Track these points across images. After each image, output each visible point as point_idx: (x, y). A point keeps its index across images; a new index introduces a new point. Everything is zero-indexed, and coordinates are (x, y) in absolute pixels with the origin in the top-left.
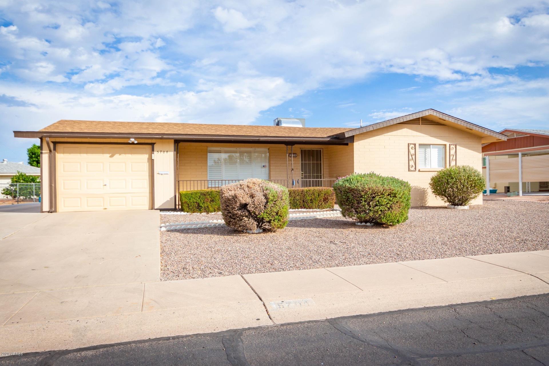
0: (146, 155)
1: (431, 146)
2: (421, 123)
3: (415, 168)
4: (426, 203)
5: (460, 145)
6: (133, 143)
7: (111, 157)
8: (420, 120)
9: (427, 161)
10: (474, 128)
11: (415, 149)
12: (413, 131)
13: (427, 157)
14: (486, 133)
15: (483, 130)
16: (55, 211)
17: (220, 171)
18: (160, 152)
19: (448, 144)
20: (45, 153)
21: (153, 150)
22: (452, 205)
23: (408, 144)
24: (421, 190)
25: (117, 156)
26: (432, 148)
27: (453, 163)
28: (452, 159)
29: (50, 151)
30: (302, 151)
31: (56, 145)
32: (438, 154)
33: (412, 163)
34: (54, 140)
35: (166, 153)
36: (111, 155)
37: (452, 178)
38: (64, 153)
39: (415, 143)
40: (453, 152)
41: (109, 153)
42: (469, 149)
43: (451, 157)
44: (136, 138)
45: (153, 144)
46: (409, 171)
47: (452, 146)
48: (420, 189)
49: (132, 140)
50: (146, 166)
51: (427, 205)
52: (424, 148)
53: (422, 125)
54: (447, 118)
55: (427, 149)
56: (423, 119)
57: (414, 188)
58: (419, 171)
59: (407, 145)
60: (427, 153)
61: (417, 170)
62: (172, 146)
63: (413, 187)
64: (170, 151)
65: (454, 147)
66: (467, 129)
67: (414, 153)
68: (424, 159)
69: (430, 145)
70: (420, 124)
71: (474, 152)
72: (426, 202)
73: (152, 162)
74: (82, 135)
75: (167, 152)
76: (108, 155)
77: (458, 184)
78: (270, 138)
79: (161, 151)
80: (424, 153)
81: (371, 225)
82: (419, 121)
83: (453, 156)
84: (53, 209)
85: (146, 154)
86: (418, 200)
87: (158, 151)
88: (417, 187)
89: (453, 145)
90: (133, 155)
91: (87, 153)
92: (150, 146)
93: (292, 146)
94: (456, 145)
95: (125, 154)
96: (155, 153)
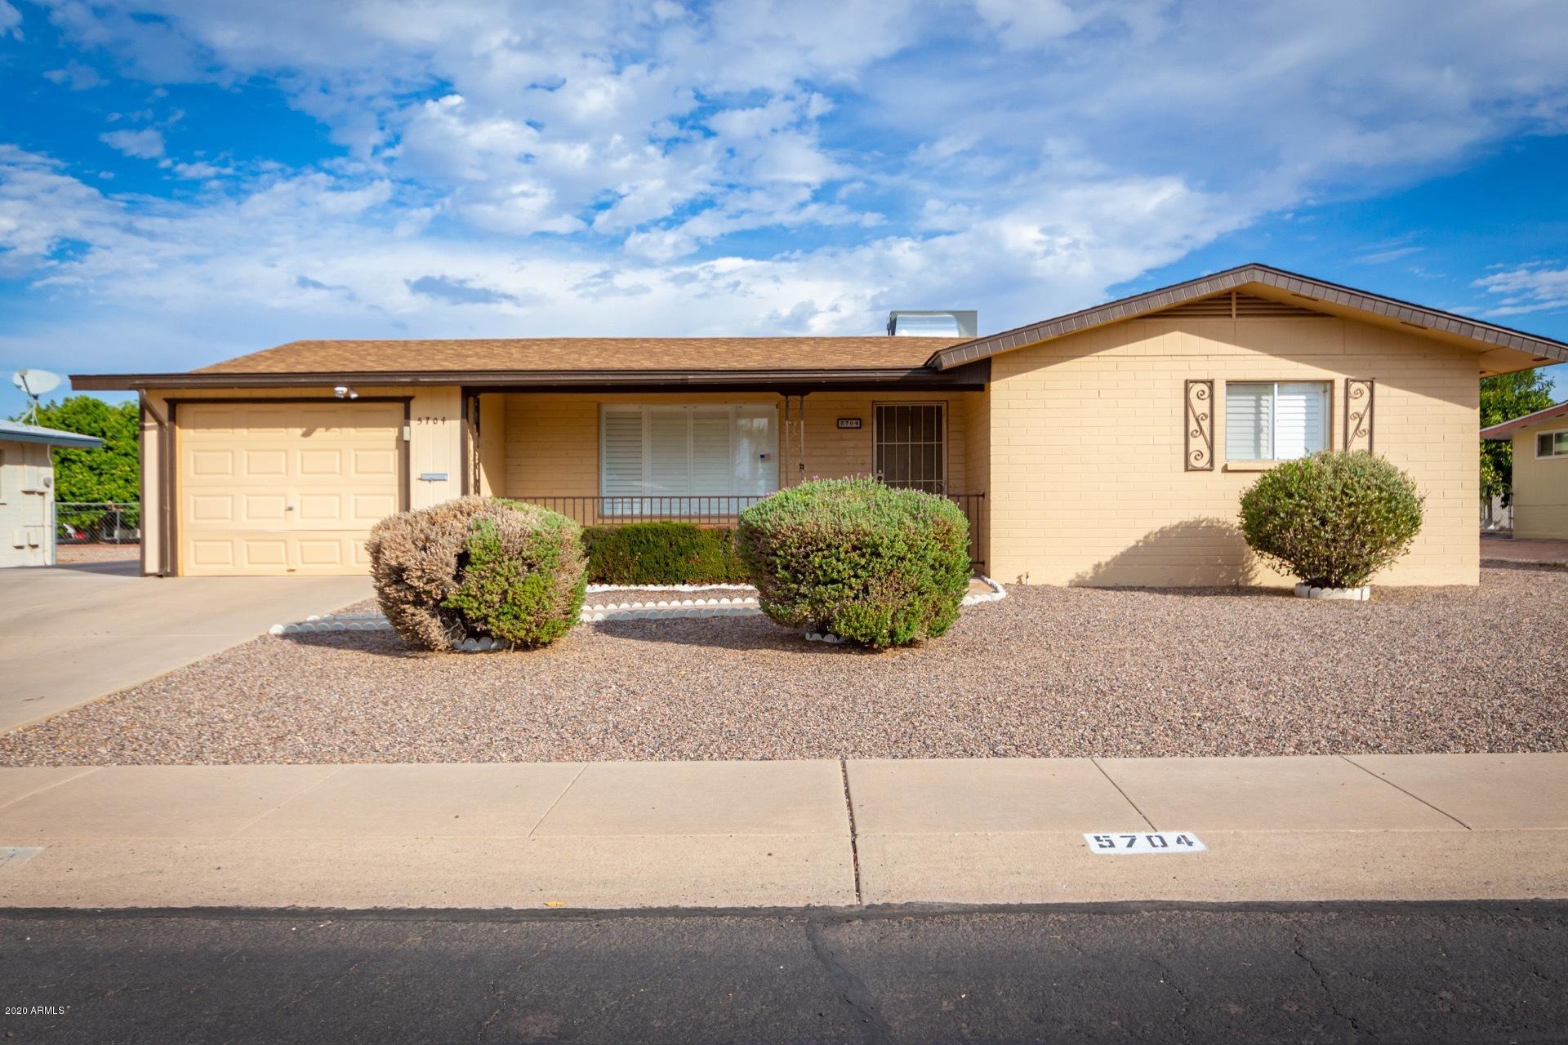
0: (392, 429)
1: (1276, 386)
2: (1234, 312)
3: (1211, 461)
4: (1252, 574)
5: (1389, 382)
6: (347, 399)
7: (306, 435)
8: (1234, 302)
9: (1263, 436)
10: (1430, 320)
11: (1211, 396)
12: (1202, 339)
13: (1263, 423)
14: (1481, 339)
15: (1464, 326)
16: (173, 573)
17: (638, 472)
18: (424, 422)
19: (1339, 379)
20: (151, 428)
21: (407, 416)
22: (1306, 584)
23: (1187, 382)
24: (1231, 532)
25: (320, 433)
26: (1279, 393)
27: (1359, 444)
28: (1356, 430)
29: (161, 423)
30: (879, 409)
31: (177, 407)
32: (1306, 413)
33: (1198, 444)
34: (170, 394)
35: (440, 422)
36: (304, 429)
37: (1290, 496)
38: (195, 427)
39: (1210, 378)
40: (1358, 405)
41: (301, 427)
42: (1426, 394)
43: (1352, 425)
44: (352, 386)
45: (406, 401)
46: (1187, 470)
47: (1354, 387)
48: (1227, 529)
49: (341, 391)
50: (392, 458)
51: (1253, 583)
52: (1250, 394)
53: (1240, 319)
54: (1319, 293)
55: (1264, 397)
56: (1242, 298)
57: (1203, 525)
58: (1225, 470)
59: (1183, 386)
60: (1263, 410)
61: (1218, 466)
62: (456, 405)
63: (1203, 521)
64: (451, 418)
65: (1364, 387)
66: (1404, 326)
67: (1207, 412)
68: (1252, 430)
69: (1271, 383)
70: (1230, 316)
71: (1446, 403)
72: (1249, 571)
73: (404, 447)
74: (222, 381)
75: (444, 420)
76: (299, 431)
77: (1303, 514)
78: (719, 376)
79: (428, 419)
80: (1253, 410)
81: (839, 642)
82: (1230, 304)
83: (1361, 420)
84: (169, 567)
85: (393, 427)
86: (1220, 565)
87: (419, 420)
88: (1218, 522)
89: (1362, 382)
90: (359, 429)
91: (248, 426)
92: (401, 405)
93: (802, 396)
94: (1372, 382)
95: (340, 426)
96: (413, 423)
